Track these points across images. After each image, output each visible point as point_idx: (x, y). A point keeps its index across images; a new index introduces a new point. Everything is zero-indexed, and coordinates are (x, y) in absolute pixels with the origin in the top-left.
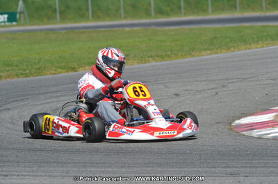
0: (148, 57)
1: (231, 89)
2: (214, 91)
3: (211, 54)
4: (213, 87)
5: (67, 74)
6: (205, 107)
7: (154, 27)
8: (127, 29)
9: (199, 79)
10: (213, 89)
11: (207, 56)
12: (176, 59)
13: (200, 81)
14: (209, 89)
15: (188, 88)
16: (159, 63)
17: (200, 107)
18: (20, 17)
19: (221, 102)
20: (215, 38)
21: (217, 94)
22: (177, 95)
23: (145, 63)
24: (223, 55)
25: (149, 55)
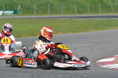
1: (99, 46)
2: (92, 47)
3: (95, 31)
4: (92, 45)
5: (32, 37)
6: (86, 54)
7: (74, 19)
8: (62, 19)
9: (87, 42)
10: (91, 46)
11: (93, 32)
12: (79, 32)
13: (87, 43)
14: (90, 46)
15: (81, 45)
16: (72, 34)
17: (84, 54)
18: (19, 12)
19: (94, 52)
20: (98, 24)
21: (93, 48)
22: (76, 48)
23: (66, 34)
24: (100, 31)
25: (68, 30)
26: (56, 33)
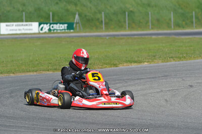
0: (170, 58)
5: (110, 68)
7: (174, 36)
8: (154, 37)
12: (190, 59)
15: (199, 81)
16: (177, 63)
18: (76, 26)
22: (191, 86)
23: (167, 62)
25: (170, 56)
26: (150, 60)
